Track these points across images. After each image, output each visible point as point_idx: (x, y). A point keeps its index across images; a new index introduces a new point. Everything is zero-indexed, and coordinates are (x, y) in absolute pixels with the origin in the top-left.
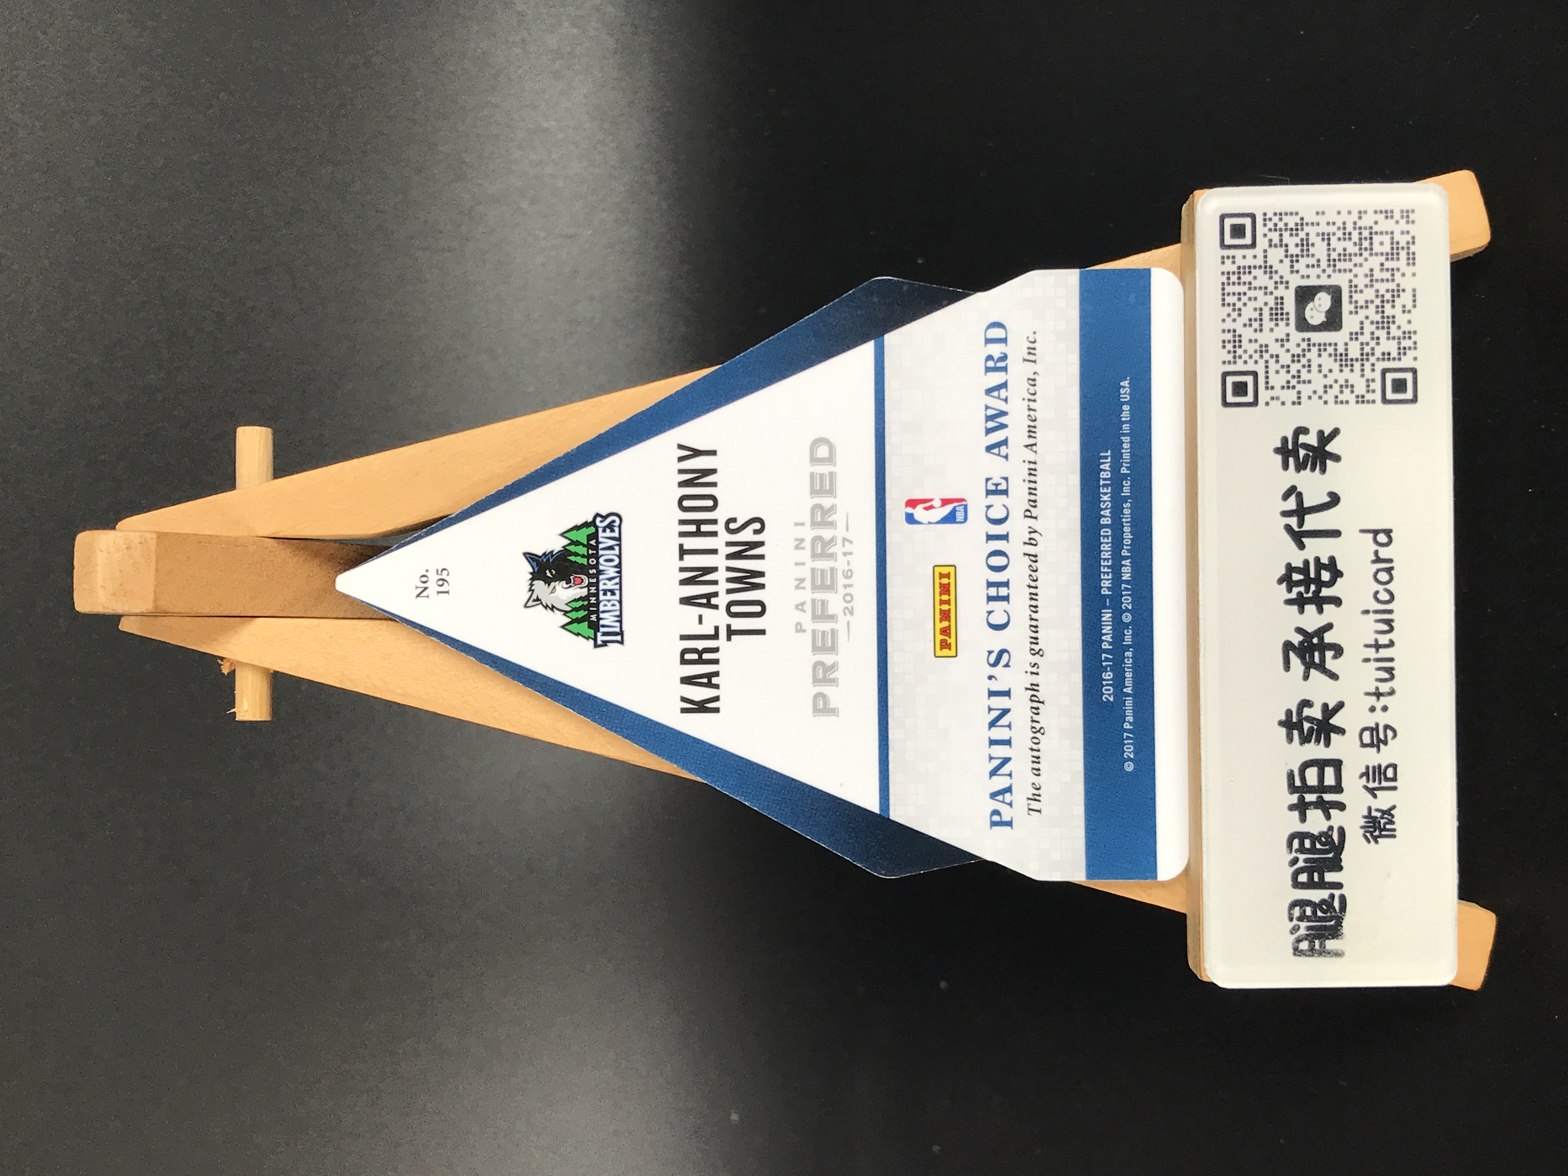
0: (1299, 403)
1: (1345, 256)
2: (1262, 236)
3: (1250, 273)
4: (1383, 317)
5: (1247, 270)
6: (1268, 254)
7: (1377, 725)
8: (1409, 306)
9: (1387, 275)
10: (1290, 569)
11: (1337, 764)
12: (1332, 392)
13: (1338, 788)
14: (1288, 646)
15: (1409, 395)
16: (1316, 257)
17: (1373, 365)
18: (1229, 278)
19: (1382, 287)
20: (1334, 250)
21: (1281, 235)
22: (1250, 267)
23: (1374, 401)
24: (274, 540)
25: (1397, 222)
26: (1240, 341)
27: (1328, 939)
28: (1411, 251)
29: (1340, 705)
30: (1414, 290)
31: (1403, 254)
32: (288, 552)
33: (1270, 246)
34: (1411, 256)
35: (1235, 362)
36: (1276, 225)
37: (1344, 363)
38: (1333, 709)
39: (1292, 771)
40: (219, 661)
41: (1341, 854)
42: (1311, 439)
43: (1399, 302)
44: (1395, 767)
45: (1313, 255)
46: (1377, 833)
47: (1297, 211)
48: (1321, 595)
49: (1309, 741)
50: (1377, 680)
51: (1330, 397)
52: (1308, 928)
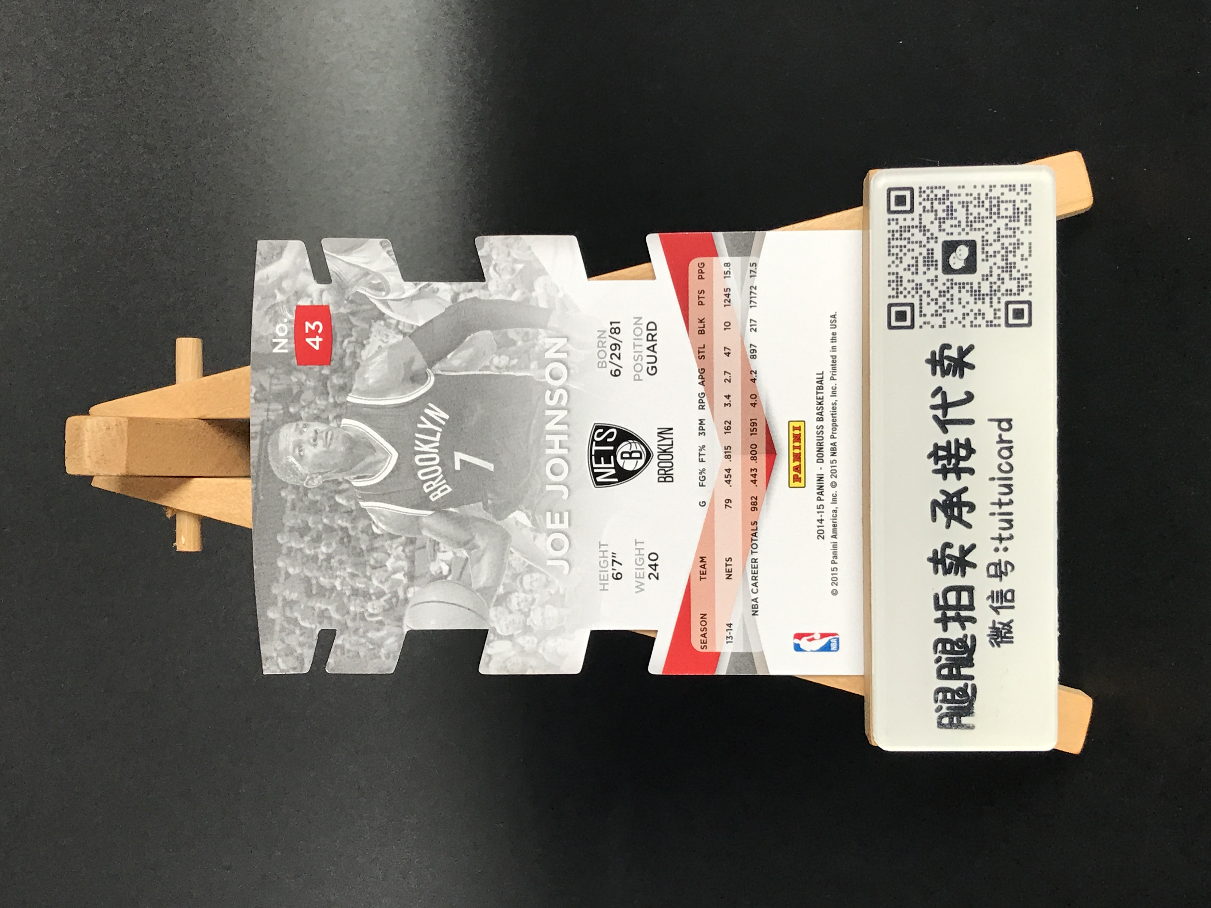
0: (944, 327)
1: (980, 219)
2: (918, 204)
3: (909, 231)
4: (1007, 264)
5: (907, 229)
6: (923, 217)
7: (1000, 561)
8: (1026, 255)
9: (1010, 233)
10: (937, 447)
11: (970, 590)
12: (969, 319)
13: (971, 607)
14: (935, 504)
15: (1025, 320)
16: (958, 219)
17: (999, 298)
18: (893, 235)
19: (1007, 242)
20: (971, 214)
21: (932, 203)
22: (909, 227)
23: (999, 325)
24: (205, 421)
25: (1018, 194)
26: (901, 281)
27: (964, 716)
28: (1028, 215)
29: (973, 547)
30: (1030, 244)
31: (1022, 217)
32: (213, 429)
33: (924, 211)
34: (1028, 218)
35: (897, 297)
36: (928, 196)
37: (977, 297)
38: (967, 549)
39: (937, 594)
40: (165, 510)
41: (973, 655)
42: (953, 353)
43: (1019, 253)
44: (1013, 592)
45: (956, 218)
46: (999, 640)
47: (944, 185)
48: (960, 466)
49: (950, 573)
50: (1000, 528)
51: (967, 322)
52: (948, 708)
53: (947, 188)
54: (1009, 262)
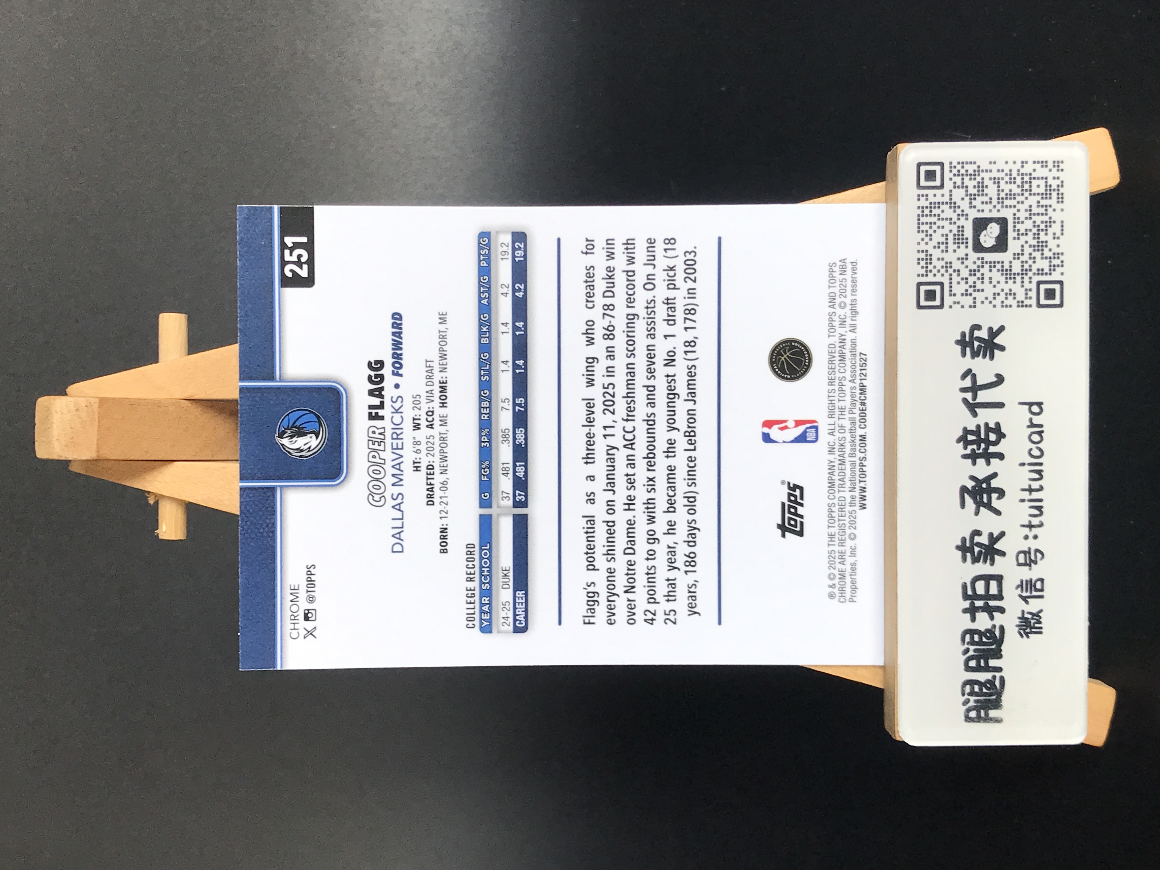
0: (975, 307)
1: (1011, 195)
2: (948, 179)
3: (939, 207)
4: (1038, 242)
5: (937, 205)
6: (953, 193)
7: (1030, 549)
8: (1058, 234)
9: (1042, 210)
10: (966, 432)
11: (999, 579)
12: (999, 299)
13: (1000, 597)
14: (964, 490)
15: (1057, 301)
16: (989, 196)
17: (1030, 278)
18: (923, 212)
19: (1038, 219)
20: (1003, 191)
21: (963, 179)
22: (939, 203)
23: (1031, 306)
24: (189, 401)
25: (1050, 170)
26: (931, 259)
27: (991, 709)
28: (1060, 192)
29: (1002, 534)
30: (1062, 222)
31: (1054, 195)
32: (200, 410)
33: (955, 187)
34: (1060, 196)
35: (927, 275)
36: (959, 171)
37: (1008, 276)
38: (997, 537)
39: (965, 583)
40: (146, 494)
41: (1001, 645)
42: (983, 334)
43: (1050, 231)
44: (1042, 580)
45: (987, 195)
46: (1028, 630)
47: (975, 161)
48: (989, 451)
49: (979, 561)
50: (1031, 516)
51: (998, 302)
52: (976, 701)
53: (978, 164)
54: (1040, 240)
